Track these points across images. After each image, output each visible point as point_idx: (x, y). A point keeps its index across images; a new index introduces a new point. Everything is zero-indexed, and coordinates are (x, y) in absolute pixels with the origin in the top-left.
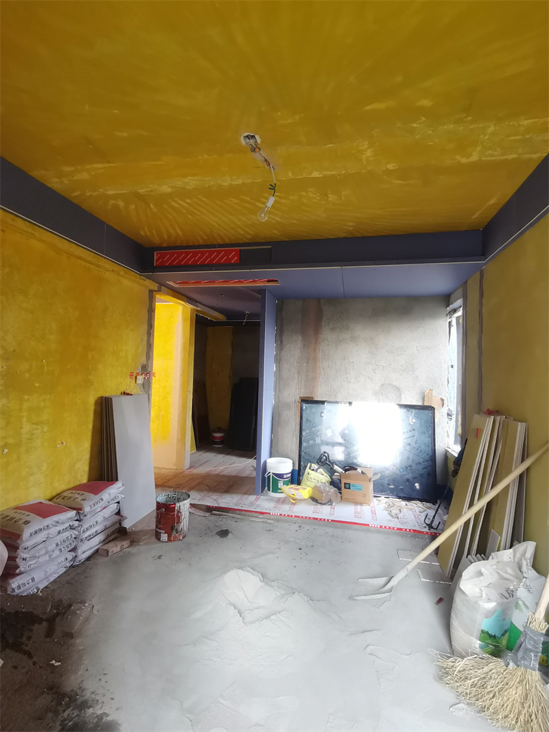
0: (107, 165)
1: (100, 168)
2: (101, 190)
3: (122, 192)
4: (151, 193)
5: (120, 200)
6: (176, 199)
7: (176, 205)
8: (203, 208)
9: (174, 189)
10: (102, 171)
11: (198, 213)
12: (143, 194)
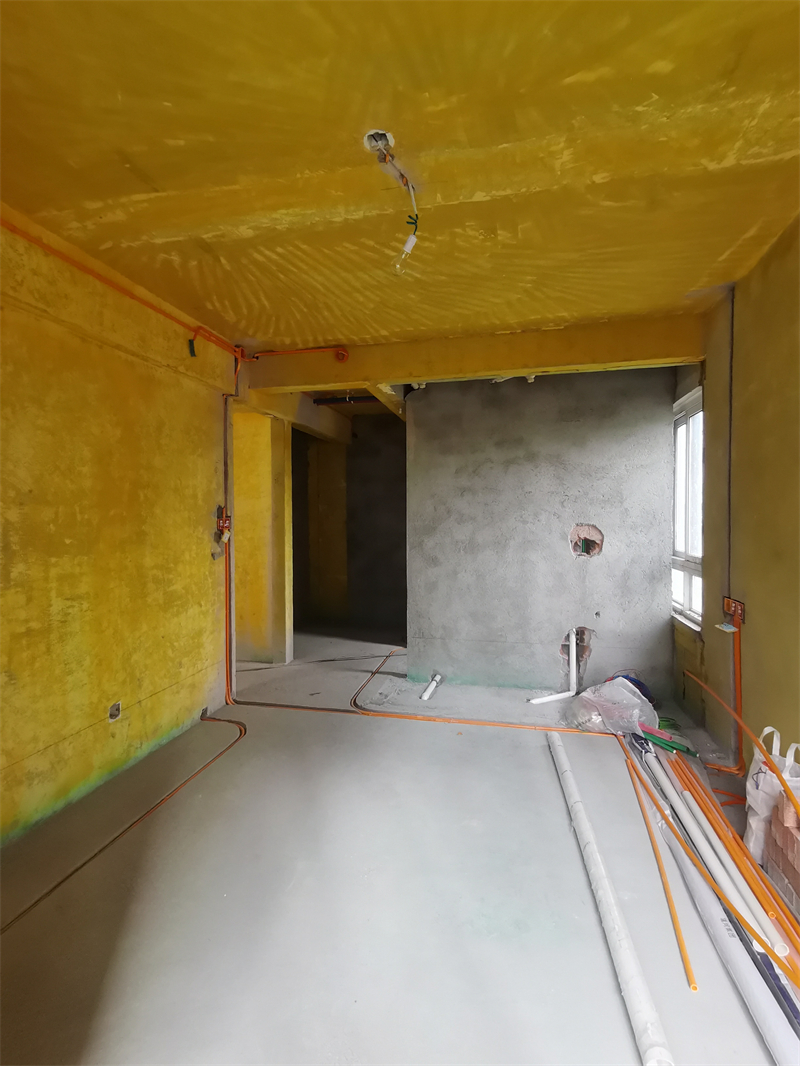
0: (153, 195)
1: (144, 201)
2: (144, 238)
3: (176, 239)
4: (223, 239)
5: (173, 253)
6: (261, 248)
7: (259, 258)
8: (302, 261)
9: (257, 232)
10: (145, 205)
11: (295, 270)
12: (209, 241)
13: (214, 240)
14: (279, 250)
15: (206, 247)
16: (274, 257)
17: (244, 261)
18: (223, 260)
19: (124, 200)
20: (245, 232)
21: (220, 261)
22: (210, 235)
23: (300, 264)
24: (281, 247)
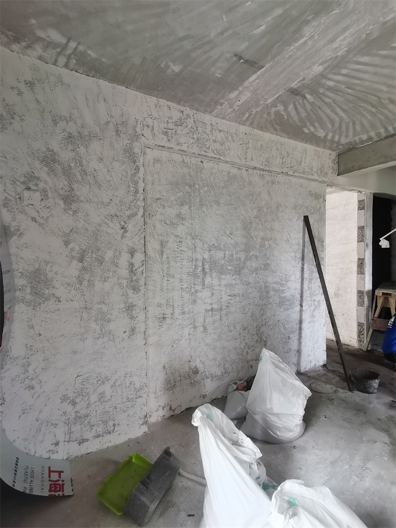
0: (259, 73)
1: (256, 79)
2: (262, 102)
3: (278, 95)
4: (304, 82)
5: (279, 105)
6: (330, 76)
7: (331, 83)
8: (364, 72)
9: (326, 65)
10: (257, 81)
11: (358, 82)
12: (295, 87)
13: (299, 84)
14: (344, 71)
15: (294, 92)
16: (340, 78)
17: (321, 91)
18: (308, 96)
19: (246, 84)
20: (317, 69)
21: (306, 98)
22: (296, 83)
23: (362, 75)
24: (345, 68)
